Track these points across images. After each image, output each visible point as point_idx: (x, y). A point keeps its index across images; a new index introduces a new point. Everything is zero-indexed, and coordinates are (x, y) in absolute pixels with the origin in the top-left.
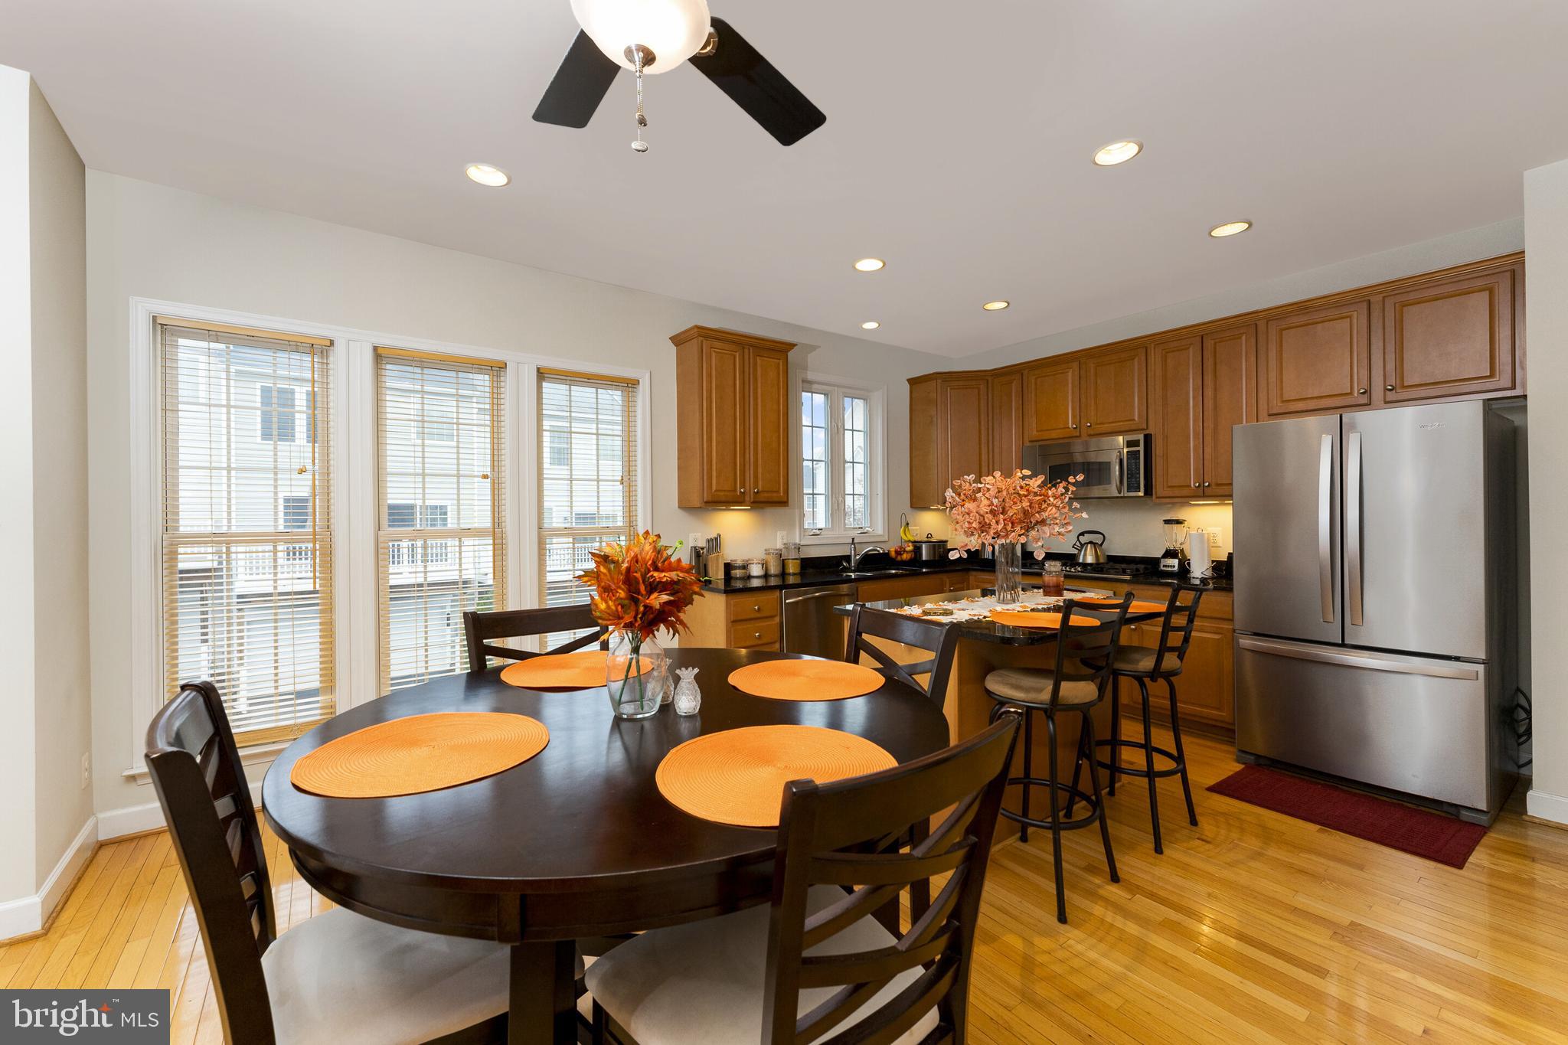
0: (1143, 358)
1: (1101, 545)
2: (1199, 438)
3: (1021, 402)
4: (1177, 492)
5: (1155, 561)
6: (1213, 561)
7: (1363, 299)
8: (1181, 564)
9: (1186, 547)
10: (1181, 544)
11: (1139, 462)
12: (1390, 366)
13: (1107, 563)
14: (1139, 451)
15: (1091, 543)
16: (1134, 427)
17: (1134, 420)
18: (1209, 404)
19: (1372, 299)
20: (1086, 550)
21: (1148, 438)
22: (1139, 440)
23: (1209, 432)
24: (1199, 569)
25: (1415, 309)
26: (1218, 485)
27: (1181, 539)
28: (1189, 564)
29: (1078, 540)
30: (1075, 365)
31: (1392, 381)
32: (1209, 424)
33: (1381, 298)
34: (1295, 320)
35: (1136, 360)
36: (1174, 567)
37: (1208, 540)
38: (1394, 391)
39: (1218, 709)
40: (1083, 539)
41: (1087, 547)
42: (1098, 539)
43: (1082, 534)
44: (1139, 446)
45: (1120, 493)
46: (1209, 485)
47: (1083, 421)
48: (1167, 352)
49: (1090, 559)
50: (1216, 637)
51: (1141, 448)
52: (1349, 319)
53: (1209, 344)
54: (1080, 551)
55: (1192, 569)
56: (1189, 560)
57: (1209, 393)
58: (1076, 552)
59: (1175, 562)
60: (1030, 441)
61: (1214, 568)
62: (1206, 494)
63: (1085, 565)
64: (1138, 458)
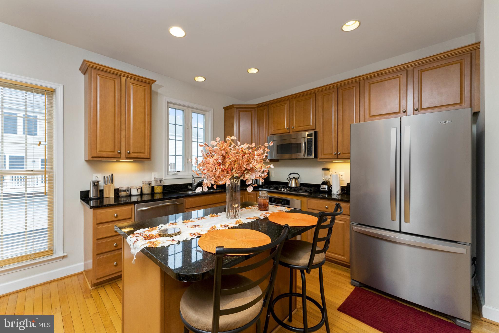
0: (314, 99)
1: (298, 179)
2: (336, 133)
3: (267, 118)
4: (327, 156)
5: (318, 186)
6: (341, 187)
7: (404, 69)
8: (329, 188)
9: (330, 180)
10: (328, 179)
11: (312, 143)
12: (416, 99)
13: (300, 187)
14: (312, 138)
15: (294, 178)
16: (310, 128)
17: (310, 125)
18: (341, 118)
19: (408, 69)
20: (292, 181)
21: (316, 133)
22: (312, 134)
23: (340, 130)
24: (336, 190)
25: (427, 73)
26: (343, 153)
27: (329, 177)
28: (331, 188)
29: (289, 177)
30: (288, 102)
31: (416, 106)
32: (340, 126)
33: (412, 69)
34: (376, 79)
35: (311, 100)
36: (326, 189)
37: (339, 177)
38: (418, 111)
39: (343, 256)
40: (292, 176)
41: (292, 179)
42: (296, 176)
43: (291, 174)
44: (312, 136)
45: (304, 157)
46: (340, 154)
47: (291, 126)
48: (324, 96)
49: (294, 185)
50: (343, 223)
51: (313, 137)
52: (398, 78)
53: (341, 91)
54: (290, 181)
55: (333, 190)
56: (332, 186)
57: (341, 113)
58: (288, 181)
59: (326, 187)
60: (271, 135)
61: (342, 190)
62: (339, 157)
63: (291, 188)
64: (312, 142)
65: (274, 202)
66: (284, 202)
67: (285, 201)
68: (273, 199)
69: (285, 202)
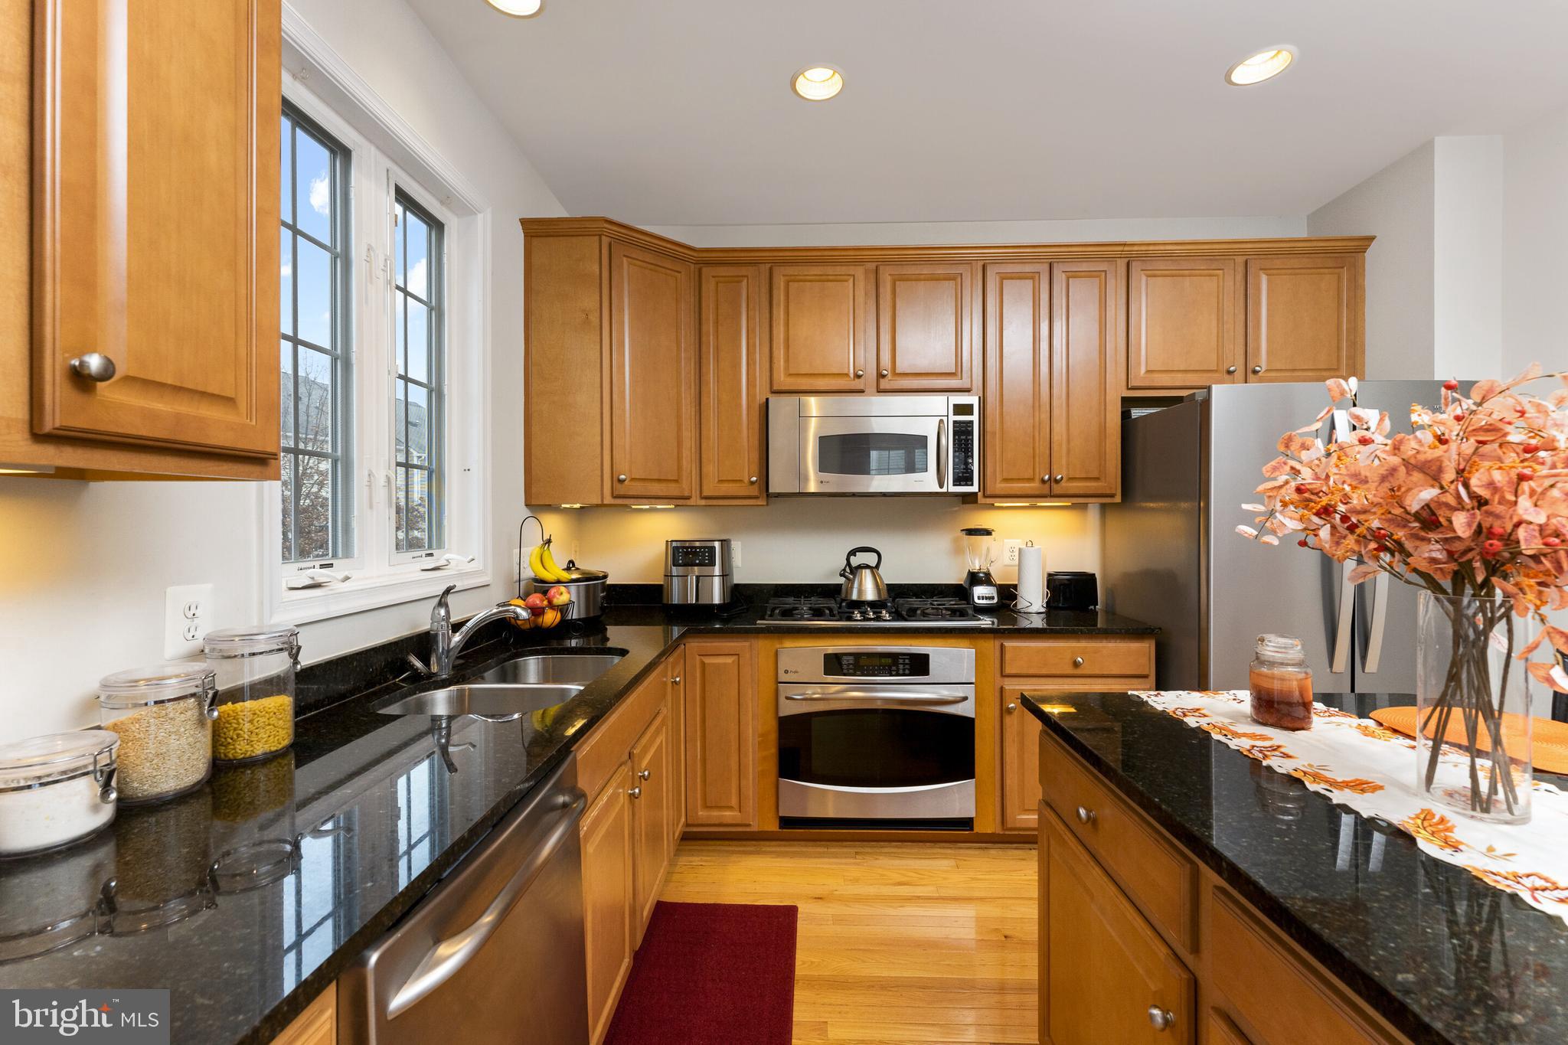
1: (878, 569)
2: (1045, 411)
4: (1017, 488)
10: (990, 564)
11: (972, 439)
14: (971, 422)
15: (865, 566)
16: (954, 386)
20: (860, 579)
22: (972, 405)
26: (1070, 480)
29: (847, 562)
30: (860, 272)
40: (855, 562)
42: (870, 559)
43: (853, 553)
44: (971, 413)
45: (941, 487)
46: (1060, 480)
48: (1002, 278)
51: (975, 418)
53: (1060, 276)
54: (852, 580)
58: (842, 580)
59: (992, 591)
62: (1054, 492)
63: (863, 604)
64: (971, 433)
65: (851, 671)
66: (901, 667)
67: (907, 661)
68: (845, 658)
69: (904, 664)
